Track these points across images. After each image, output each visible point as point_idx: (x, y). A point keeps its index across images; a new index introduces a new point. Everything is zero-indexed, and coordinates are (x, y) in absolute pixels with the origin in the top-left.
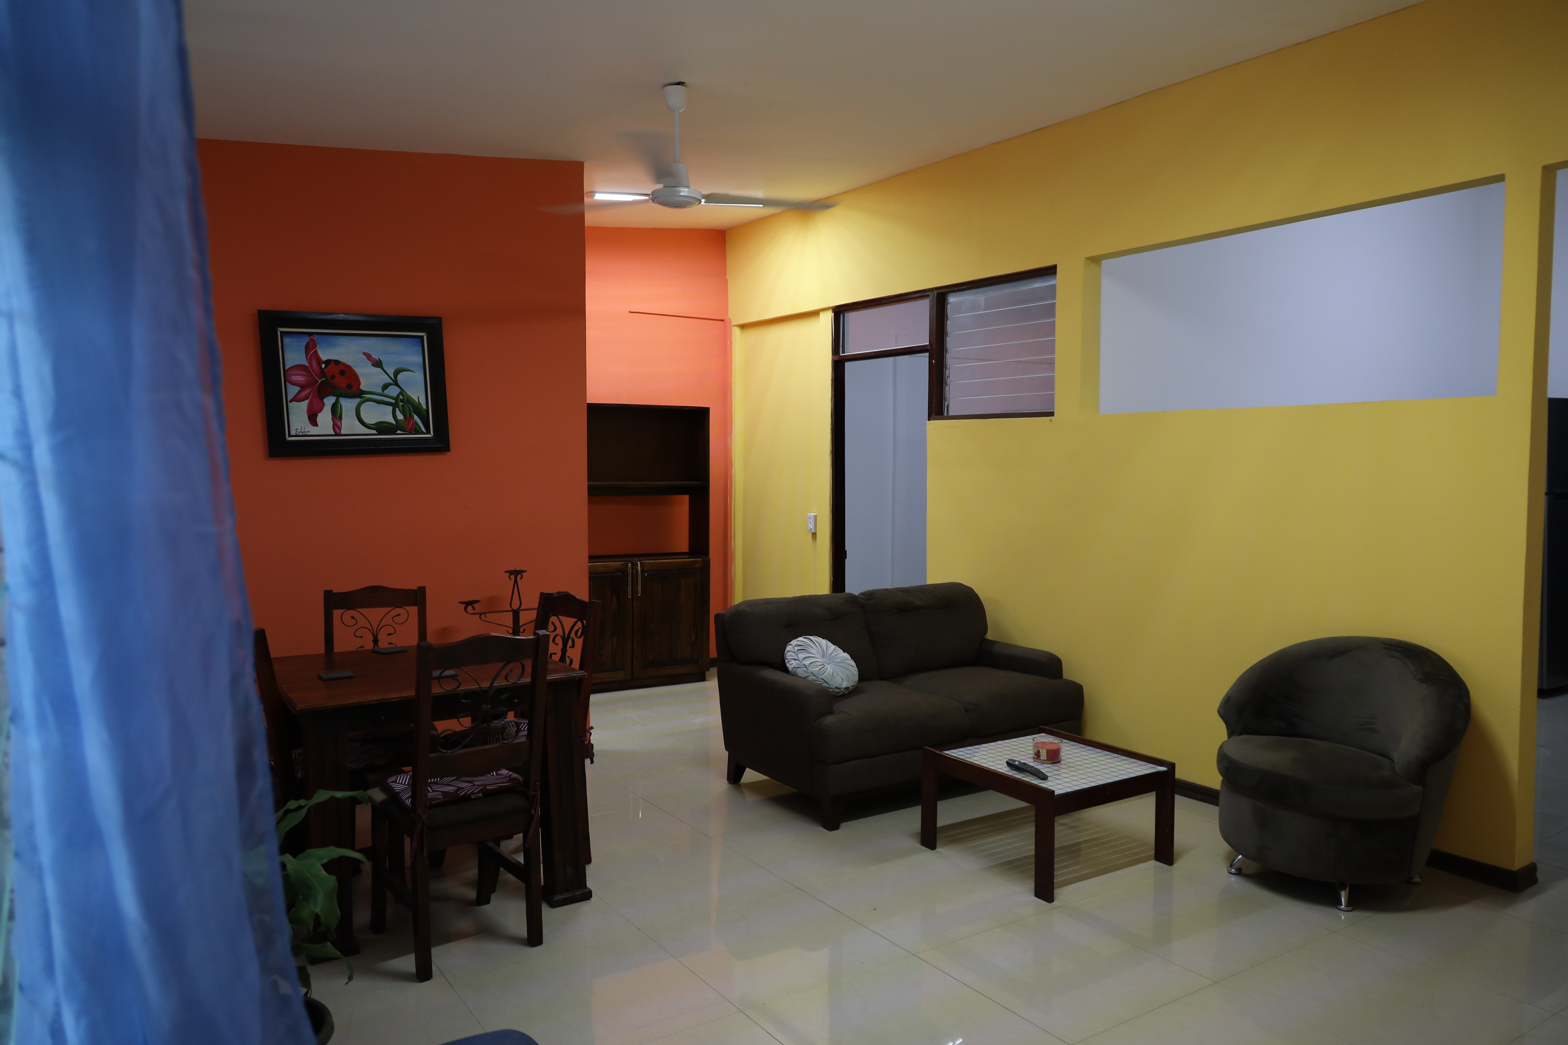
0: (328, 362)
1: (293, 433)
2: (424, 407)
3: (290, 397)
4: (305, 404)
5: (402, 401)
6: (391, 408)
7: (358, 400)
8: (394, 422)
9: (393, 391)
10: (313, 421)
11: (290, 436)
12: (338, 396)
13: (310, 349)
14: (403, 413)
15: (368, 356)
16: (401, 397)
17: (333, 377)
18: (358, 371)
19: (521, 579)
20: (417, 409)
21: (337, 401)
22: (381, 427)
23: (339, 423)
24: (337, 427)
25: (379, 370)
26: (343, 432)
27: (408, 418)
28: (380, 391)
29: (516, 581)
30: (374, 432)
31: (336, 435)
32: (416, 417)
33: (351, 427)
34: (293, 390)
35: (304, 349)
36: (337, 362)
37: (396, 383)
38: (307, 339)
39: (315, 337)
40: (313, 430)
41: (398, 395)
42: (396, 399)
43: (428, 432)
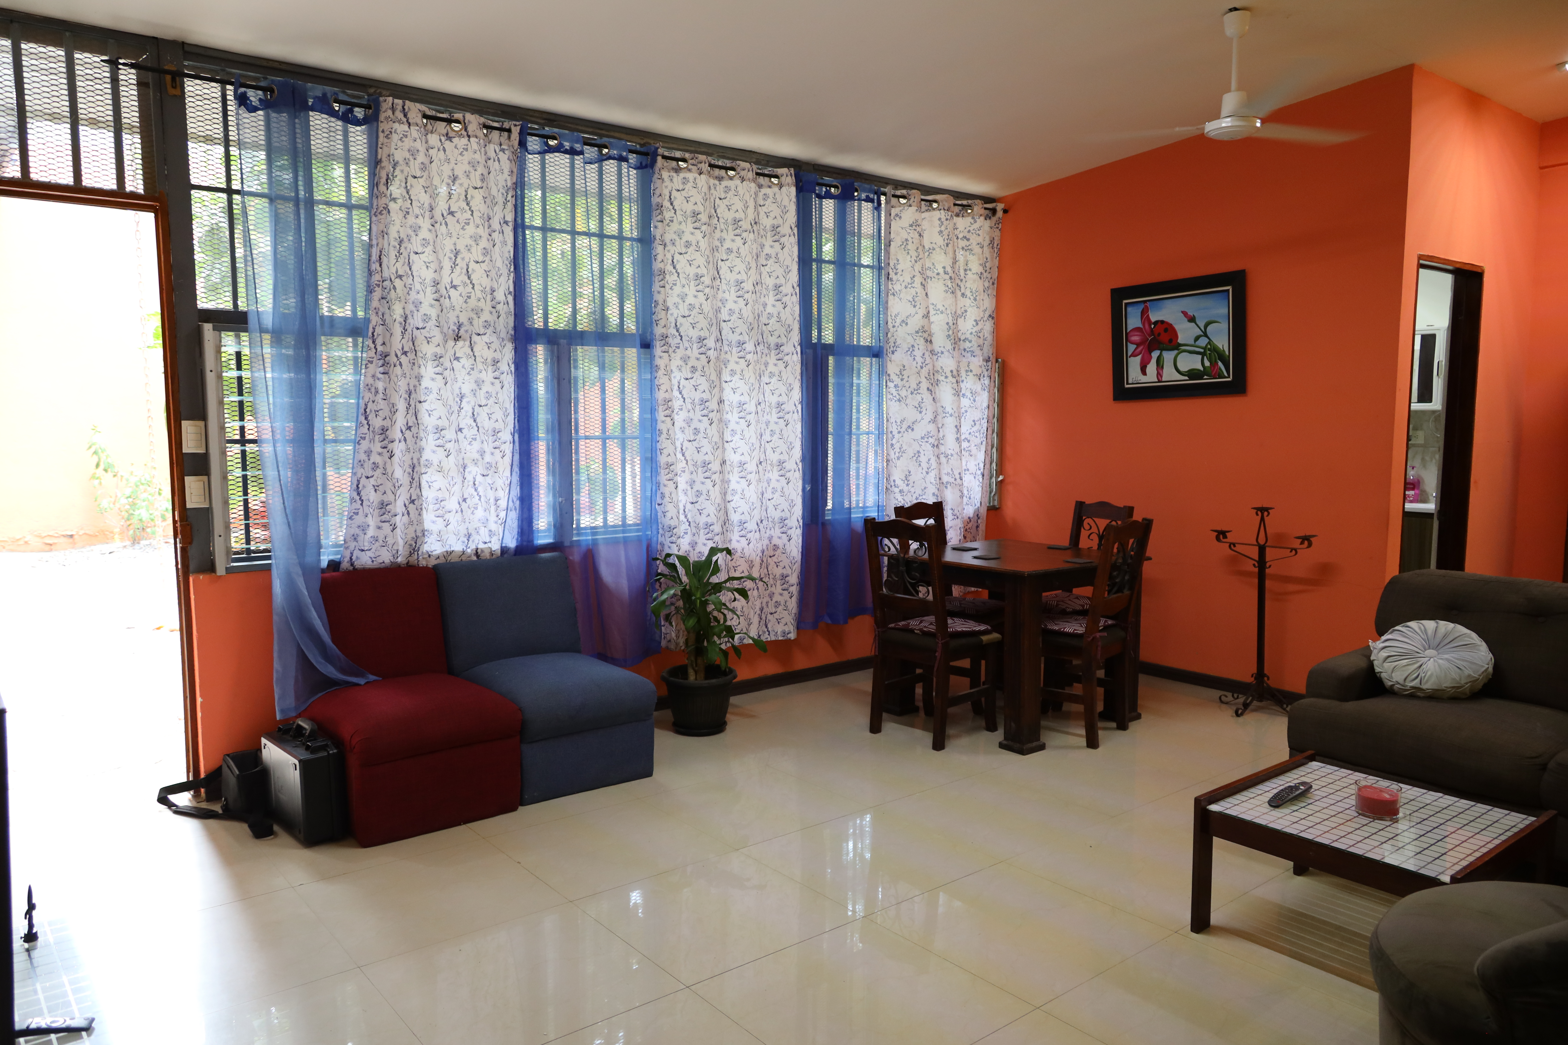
0: (1156, 323)
1: (1130, 381)
2: (1227, 353)
3: (1130, 353)
4: (1139, 358)
5: (1209, 350)
6: (1200, 357)
7: (1176, 352)
8: (1202, 369)
9: (1203, 342)
10: (1144, 372)
11: (1128, 383)
12: (1162, 350)
13: (1144, 313)
14: (1210, 360)
15: (1185, 313)
16: (1209, 346)
17: (1159, 334)
18: (1177, 327)
19: (1268, 516)
20: (1222, 357)
21: (1161, 354)
22: (1192, 374)
23: (1161, 372)
24: (1159, 375)
25: (1193, 324)
26: (1164, 379)
27: (1214, 364)
28: (1192, 342)
29: (1262, 519)
30: (1186, 378)
31: (1159, 381)
32: (1220, 364)
33: (1170, 376)
34: (1132, 348)
35: (1140, 314)
36: (1162, 322)
37: (1206, 335)
38: (1142, 306)
39: (1148, 304)
40: (1144, 379)
41: (1207, 345)
42: (1205, 348)
43: (1229, 377)
